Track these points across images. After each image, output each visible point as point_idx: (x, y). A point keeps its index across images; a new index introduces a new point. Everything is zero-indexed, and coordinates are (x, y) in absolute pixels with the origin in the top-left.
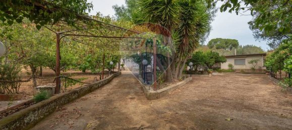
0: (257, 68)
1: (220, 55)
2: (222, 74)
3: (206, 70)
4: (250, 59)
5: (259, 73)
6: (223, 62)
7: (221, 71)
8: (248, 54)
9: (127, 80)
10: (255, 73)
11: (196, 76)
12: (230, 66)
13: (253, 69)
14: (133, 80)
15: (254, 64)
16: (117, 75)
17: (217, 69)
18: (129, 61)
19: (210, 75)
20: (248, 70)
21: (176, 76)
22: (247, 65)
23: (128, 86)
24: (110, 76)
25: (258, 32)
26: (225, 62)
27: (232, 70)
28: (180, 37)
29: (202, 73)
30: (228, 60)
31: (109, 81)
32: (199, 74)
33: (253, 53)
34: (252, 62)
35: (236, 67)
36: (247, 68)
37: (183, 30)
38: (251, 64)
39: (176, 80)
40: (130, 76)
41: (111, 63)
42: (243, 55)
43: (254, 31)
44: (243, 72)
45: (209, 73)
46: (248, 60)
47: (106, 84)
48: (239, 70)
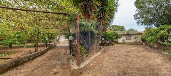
0: (138, 41)
1: (118, 34)
2: (119, 45)
3: (110, 43)
4: (134, 37)
5: (139, 45)
6: (120, 38)
7: (119, 44)
8: (131, 33)
9: (59, 50)
10: (137, 45)
11: (106, 47)
12: (123, 40)
13: (136, 42)
14: (63, 51)
15: (137, 39)
16: (52, 47)
17: (117, 42)
18: (62, 37)
19: (114, 46)
20: (133, 43)
21: (95, 49)
22: (133, 40)
23: (58, 57)
24: (46, 48)
25: (138, 21)
26: (121, 38)
27: (124, 43)
28: (98, 19)
29: (108, 45)
30: (122, 37)
31: (43, 53)
32: (107, 45)
33: (134, 33)
34: (135, 38)
35: (126, 41)
36: (132, 42)
37: (100, 13)
38: (135, 39)
39: (95, 52)
40: (62, 47)
41: (47, 39)
42: (129, 34)
43: (137, 20)
44: (131, 44)
45: (113, 45)
46: (133, 37)
47: (39, 56)
48: (128, 42)
